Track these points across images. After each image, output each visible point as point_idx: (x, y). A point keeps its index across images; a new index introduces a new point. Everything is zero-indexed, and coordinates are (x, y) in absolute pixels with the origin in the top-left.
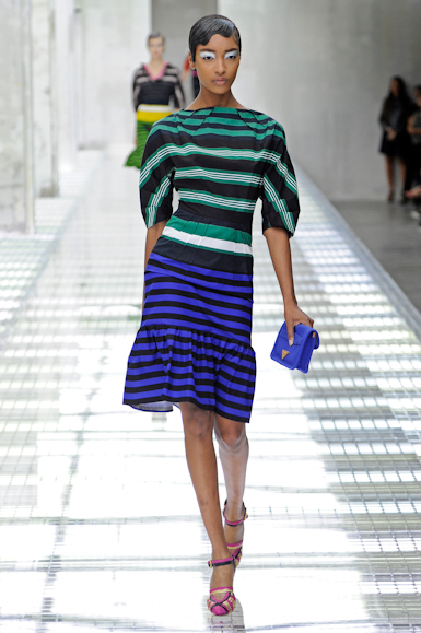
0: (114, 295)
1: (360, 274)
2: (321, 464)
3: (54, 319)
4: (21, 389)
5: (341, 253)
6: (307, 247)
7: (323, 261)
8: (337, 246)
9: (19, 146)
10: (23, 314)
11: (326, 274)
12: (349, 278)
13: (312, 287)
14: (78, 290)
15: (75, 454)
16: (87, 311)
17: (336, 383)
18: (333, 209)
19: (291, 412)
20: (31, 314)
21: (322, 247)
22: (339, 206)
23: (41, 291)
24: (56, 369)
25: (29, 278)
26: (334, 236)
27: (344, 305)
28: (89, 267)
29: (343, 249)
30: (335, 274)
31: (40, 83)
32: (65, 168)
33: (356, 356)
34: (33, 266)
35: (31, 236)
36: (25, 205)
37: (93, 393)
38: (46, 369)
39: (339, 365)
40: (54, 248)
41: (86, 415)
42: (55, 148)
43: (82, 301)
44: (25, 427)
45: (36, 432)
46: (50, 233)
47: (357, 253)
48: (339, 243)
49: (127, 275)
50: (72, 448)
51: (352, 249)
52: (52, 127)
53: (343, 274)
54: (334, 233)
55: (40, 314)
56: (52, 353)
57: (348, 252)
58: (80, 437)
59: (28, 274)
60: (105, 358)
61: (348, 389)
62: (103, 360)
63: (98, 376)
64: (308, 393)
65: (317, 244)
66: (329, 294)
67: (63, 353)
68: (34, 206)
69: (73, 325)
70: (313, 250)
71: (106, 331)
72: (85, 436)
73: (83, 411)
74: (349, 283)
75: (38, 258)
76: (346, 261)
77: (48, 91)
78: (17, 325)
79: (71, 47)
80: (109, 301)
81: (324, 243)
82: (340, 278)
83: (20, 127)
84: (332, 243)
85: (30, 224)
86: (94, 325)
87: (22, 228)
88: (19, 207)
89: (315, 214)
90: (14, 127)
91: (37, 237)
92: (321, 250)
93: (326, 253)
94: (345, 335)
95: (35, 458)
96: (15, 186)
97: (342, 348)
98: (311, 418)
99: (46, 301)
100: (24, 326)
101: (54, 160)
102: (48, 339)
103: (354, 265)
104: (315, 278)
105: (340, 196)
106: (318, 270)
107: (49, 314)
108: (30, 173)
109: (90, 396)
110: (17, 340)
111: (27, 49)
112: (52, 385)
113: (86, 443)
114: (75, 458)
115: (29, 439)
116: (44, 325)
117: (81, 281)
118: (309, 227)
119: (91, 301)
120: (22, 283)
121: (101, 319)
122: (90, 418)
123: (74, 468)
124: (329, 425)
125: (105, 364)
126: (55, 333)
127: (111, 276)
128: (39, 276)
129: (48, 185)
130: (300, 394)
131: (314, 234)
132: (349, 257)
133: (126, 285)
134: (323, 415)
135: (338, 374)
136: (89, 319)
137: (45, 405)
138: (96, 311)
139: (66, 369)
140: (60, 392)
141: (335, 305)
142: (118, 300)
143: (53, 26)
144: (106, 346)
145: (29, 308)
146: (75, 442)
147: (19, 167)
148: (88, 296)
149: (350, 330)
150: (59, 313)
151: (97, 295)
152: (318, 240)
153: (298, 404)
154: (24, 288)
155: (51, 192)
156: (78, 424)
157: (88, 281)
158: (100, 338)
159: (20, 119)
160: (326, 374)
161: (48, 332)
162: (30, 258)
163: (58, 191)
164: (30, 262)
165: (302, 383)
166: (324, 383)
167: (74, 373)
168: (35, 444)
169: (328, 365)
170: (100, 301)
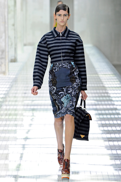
2: (108, 157)
4: (3, 130)
5: (116, 83)
6: (104, 80)
7: (110, 86)
8: (115, 80)
9: (3, 44)
10: (4, 103)
11: (111, 90)
12: (119, 92)
13: (106, 95)
14: (23, 95)
15: (22, 153)
16: (26, 102)
17: (114, 128)
18: (113, 67)
19: (98, 138)
20: (7, 103)
21: (109, 80)
22: (116, 66)
23: (11, 95)
24: (16, 123)
25: (6, 91)
26: (114, 77)
27: (117, 101)
28: (27, 87)
30: (114, 90)
31: (11, 22)
32: (19, 52)
34: (8, 86)
35: (7, 76)
36: (5, 65)
37: (29, 131)
38: (12, 123)
39: (115, 122)
40: (15, 81)
41: (26, 139)
42: (16, 45)
43: (25, 99)
44: (4, 143)
45: (9, 145)
46: (14, 75)
48: (115, 79)
50: (21, 151)
52: (15, 38)
54: (114, 76)
55: (10, 103)
56: (14, 117)
57: (119, 83)
58: (24, 147)
59: (6, 89)
60: (33, 119)
61: (118, 131)
63: (30, 125)
64: (104, 132)
66: (112, 97)
67: (18, 117)
68: (8, 65)
69: (22, 107)
70: (106, 82)
71: (33, 110)
72: (26, 146)
73: (24, 137)
74: (119, 94)
75: (10, 84)
76: (118, 86)
78: (2, 107)
79: (22, 10)
80: (34, 99)
82: (116, 92)
83: (4, 37)
84: (113, 79)
85: (7, 72)
86: (29, 107)
87: (4, 73)
88: (3, 65)
89: (107, 69)
90: (1, 38)
91: (9, 76)
92: (109, 82)
93: (111, 83)
94: (117, 111)
95: (8, 154)
96: (2, 58)
97: (116, 116)
98: (105, 141)
99: (12, 99)
100: (5, 107)
101: (15, 49)
102: (13, 112)
103: (120, 87)
104: (107, 91)
105: (116, 62)
106: (108, 89)
107: (13, 103)
108: (7, 54)
109: (27, 133)
110: (2, 112)
111: (6, 10)
112: (14, 128)
113: (25, 148)
114: (22, 154)
115: (6, 147)
116: (12, 107)
117: (25, 92)
119: (28, 99)
120: (4, 92)
121: (31, 105)
122: (28, 140)
123: (21, 157)
124: (111, 143)
125: (33, 121)
126: (15, 110)
128: (10, 90)
129: (13, 58)
130: (101, 132)
131: (106, 76)
132: (119, 84)
134: (109, 140)
135: (115, 125)
136: (27, 105)
137: (12, 135)
138: (30, 102)
139: (20, 123)
140: (17, 131)
141: (114, 101)
142: (37, 99)
143: (15, 2)
144: (33, 115)
145: (6, 101)
146: (22, 148)
147: (3, 51)
148: (27, 97)
149: (119, 110)
150: (17, 103)
151: (30, 97)
152: (108, 78)
154: (5, 94)
155: (14, 60)
156: (23, 142)
157: (27, 92)
159: (4, 35)
160: (110, 125)
161: (12, 110)
162: (7, 83)
163: (17, 60)
164: (7, 85)
165: (102, 128)
166: (110, 128)
167: (22, 124)
168: (8, 149)
169: (111, 122)
170: (31, 99)
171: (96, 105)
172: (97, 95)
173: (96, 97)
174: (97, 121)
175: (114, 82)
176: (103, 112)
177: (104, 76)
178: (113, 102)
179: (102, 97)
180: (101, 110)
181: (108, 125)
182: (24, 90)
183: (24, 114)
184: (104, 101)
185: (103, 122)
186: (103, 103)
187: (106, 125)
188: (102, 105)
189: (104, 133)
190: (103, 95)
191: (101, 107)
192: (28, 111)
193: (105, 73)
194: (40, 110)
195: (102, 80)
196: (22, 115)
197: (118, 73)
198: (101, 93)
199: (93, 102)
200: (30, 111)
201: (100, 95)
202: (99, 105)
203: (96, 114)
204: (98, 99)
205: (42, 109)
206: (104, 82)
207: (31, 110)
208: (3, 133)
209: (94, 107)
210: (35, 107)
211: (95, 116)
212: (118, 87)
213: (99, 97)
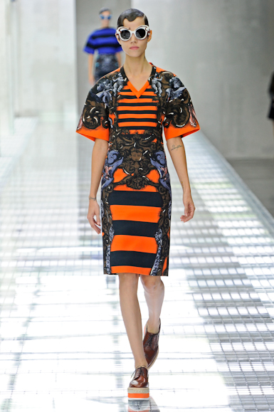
0: (47, 239)
1: (252, 220)
2: (220, 380)
5: (236, 202)
6: (207, 197)
7: (221, 210)
8: (233, 197)
11: (224, 221)
12: (243, 224)
13: (212, 231)
14: (16, 235)
15: (15, 372)
16: (23, 252)
17: (233, 311)
18: (228, 165)
19: (196, 335)
21: (220, 197)
22: (233, 162)
26: (230, 188)
27: (239, 246)
28: (25, 215)
29: (238, 200)
30: (231, 220)
33: (250, 289)
37: (29, 320)
39: (235, 296)
41: (23, 339)
43: (20, 244)
47: (249, 203)
48: (234, 194)
49: (57, 222)
50: (10, 367)
51: (245, 200)
53: (238, 220)
54: (230, 186)
57: (242, 202)
58: (18, 358)
60: (38, 291)
61: (243, 317)
62: (36, 293)
63: (33, 306)
64: (209, 320)
65: (216, 194)
66: (227, 237)
69: (14, 264)
70: (212, 200)
71: (40, 269)
72: (23, 357)
73: (19, 335)
74: (243, 228)
76: (241, 209)
79: (9, 31)
80: (42, 244)
81: (222, 194)
82: (236, 224)
84: (228, 194)
86: (29, 264)
89: (213, 170)
92: (219, 200)
93: (223, 203)
94: (240, 271)
97: (238, 282)
98: (211, 341)
103: (247, 213)
104: (214, 223)
105: (234, 155)
106: (217, 217)
109: (26, 325)
113: (22, 361)
114: (14, 376)
117: (19, 227)
119: (27, 244)
121: (35, 259)
122: (27, 342)
123: (12, 383)
124: (227, 347)
125: (38, 296)
127: (44, 223)
130: (202, 320)
131: (213, 186)
132: (242, 206)
133: (56, 230)
134: (222, 338)
135: (234, 304)
136: (26, 259)
138: (31, 252)
141: (231, 246)
142: (49, 243)
144: (39, 283)
146: (14, 362)
148: (24, 240)
149: (245, 267)
151: (32, 239)
152: (217, 192)
153: (201, 329)
156: (16, 347)
157: (25, 227)
158: (34, 276)
160: (225, 304)
165: (204, 312)
166: (223, 312)
167: (13, 305)
169: (226, 296)
170: (35, 244)
171: (188, 256)
172: (191, 232)
173: (189, 237)
174: (192, 294)
175: (232, 200)
176: (207, 272)
177: (207, 186)
178: (229, 250)
179: (204, 236)
180: (201, 267)
181: (218, 304)
182: (18, 223)
183: (18, 281)
184: (209, 246)
185: (207, 297)
186: (206, 250)
187: (214, 304)
188: (205, 256)
189: (211, 323)
190: (205, 231)
191: (202, 260)
192: (28, 274)
193: (209, 181)
194: (57, 270)
195: (203, 197)
196: (13, 282)
197: (240, 180)
198: (200, 228)
199: (182, 249)
200: (33, 273)
201: (198, 232)
202: (195, 255)
203: (189, 279)
204: (194, 241)
205: (61, 267)
206: (207, 200)
207: (35, 271)
209: (186, 261)
210: (45, 263)
211: (187, 282)
212: (240, 213)
213: (196, 236)
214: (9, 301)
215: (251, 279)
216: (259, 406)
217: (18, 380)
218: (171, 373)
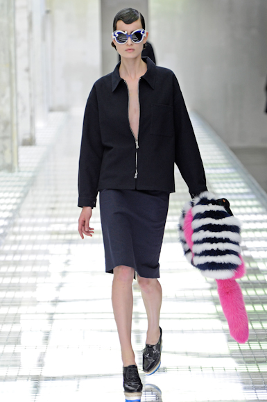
1: (252, 200)
2: (224, 337)
3: (32, 233)
4: (10, 283)
5: (238, 185)
8: (235, 180)
9: (7, 109)
10: (11, 229)
12: (244, 203)
14: (50, 212)
15: (48, 329)
16: (56, 227)
18: (231, 153)
19: (204, 299)
20: (16, 229)
21: (224, 180)
22: (236, 151)
23: (23, 213)
24: (35, 269)
25: (15, 204)
26: (233, 173)
28: (57, 196)
29: (239, 182)
31: (22, 64)
32: (39, 124)
34: (18, 195)
35: (16, 174)
36: (12, 151)
37: (61, 285)
38: (28, 269)
40: (32, 182)
41: (56, 302)
42: (33, 110)
43: (53, 220)
44: (13, 310)
45: (20, 314)
46: (30, 172)
47: (249, 185)
48: (236, 178)
50: (46, 326)
51: (246, 182)
52: (30, 95)
53: (240, 200)
54: (233, 170)
55: (23, 229)
56: (32, 257)
57: (243, 185)
58: (51, 319)
59: (14, 201)
60: (68, 261)
62: (67, 262)
63: (64, 273)
64: (215, 285)
65: (221, 178)
67: (40, 257)
68: (18, 152)
69: (47, 237)
70: (218, 183)
71: (70, 242)
72: (55, 317)
73: (53, 299)
74: (244, 207)
75: (21, 189)
76: (242, 191)
77: (28, 70)
78: (7, 237)
79: (44, 38)
81: (226, 178)
83: (8, 95)
84: (231, 178)
85: (15, 165)
86: (61, 237)
87: (10, 168)
88: (7, 152)
89: (218, 157)
90: (3, 95)
91: (20, 174)
92: (223, 183)
93: (227, 185)
95: (20, 333)
96: (4, 138)
98: (216, 304)
99: (27, 220)
100: (12, 238)
101: (32, 119)
102: (29, 247)
103: (247, 194)
105: (236, 144)
107: (30, 229)
108: (15, 128)
109: (58, 289)
110: (7, 248)
111: (13, 40)
112: (32, 280)
113: (55, 321)
114: (48, 333)
115: (16, 319)
116: (26, 238)
117: (52, 205)
118: (215, 166)
119: (59, 220)
120: (10, 207)
121: (66, 233)
122: (60, 303)
123: (47, 339)
125: (69, 265)
126: (34, 243)
128: (22, 202)
129: (27, 137)
130: (209, 286)
131: (218, 171)
132: (243, 188)
136: (58, 233)
138: (62, 228)
140: (37, 285)
143: (31, 24)
144: (69, 252)
145: (14, 225)
146: (48, 321)
147: (7, 124)
148: (57, 216)
150: (36, 229)
151: (64, 216)
152: (221, 176)
154: (11, 211)
155: (30, 142)
156: (52, 309)
157: (58, 205)
158: (66, 246)
159: (8, 89)
161: (28, 242)
162: (16, 189)
163: (35, 141)
164: (15, 192)
167: (47, 272)
168: (19, 323)
170: (66, 220)
175: (234, 183)
177: (213, 171)
182: (51, 202)
189: (216, 288)
192: (60, 245)
197: (242, 166)
200: (64, 245)
205: (88, 240)
206: (213, 183)
207: (66, 243)
208: (10, 290)
210: (75, 237)
212: (241, 194)
214: (43, 269)
215: (250, 251)
216: (257, 359)
217: (52, 336)
218: (182, 331)
